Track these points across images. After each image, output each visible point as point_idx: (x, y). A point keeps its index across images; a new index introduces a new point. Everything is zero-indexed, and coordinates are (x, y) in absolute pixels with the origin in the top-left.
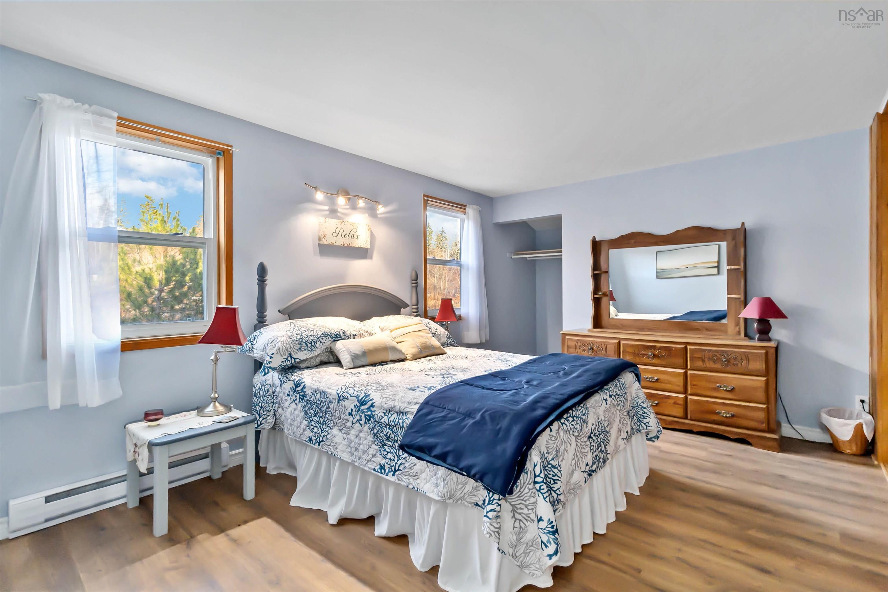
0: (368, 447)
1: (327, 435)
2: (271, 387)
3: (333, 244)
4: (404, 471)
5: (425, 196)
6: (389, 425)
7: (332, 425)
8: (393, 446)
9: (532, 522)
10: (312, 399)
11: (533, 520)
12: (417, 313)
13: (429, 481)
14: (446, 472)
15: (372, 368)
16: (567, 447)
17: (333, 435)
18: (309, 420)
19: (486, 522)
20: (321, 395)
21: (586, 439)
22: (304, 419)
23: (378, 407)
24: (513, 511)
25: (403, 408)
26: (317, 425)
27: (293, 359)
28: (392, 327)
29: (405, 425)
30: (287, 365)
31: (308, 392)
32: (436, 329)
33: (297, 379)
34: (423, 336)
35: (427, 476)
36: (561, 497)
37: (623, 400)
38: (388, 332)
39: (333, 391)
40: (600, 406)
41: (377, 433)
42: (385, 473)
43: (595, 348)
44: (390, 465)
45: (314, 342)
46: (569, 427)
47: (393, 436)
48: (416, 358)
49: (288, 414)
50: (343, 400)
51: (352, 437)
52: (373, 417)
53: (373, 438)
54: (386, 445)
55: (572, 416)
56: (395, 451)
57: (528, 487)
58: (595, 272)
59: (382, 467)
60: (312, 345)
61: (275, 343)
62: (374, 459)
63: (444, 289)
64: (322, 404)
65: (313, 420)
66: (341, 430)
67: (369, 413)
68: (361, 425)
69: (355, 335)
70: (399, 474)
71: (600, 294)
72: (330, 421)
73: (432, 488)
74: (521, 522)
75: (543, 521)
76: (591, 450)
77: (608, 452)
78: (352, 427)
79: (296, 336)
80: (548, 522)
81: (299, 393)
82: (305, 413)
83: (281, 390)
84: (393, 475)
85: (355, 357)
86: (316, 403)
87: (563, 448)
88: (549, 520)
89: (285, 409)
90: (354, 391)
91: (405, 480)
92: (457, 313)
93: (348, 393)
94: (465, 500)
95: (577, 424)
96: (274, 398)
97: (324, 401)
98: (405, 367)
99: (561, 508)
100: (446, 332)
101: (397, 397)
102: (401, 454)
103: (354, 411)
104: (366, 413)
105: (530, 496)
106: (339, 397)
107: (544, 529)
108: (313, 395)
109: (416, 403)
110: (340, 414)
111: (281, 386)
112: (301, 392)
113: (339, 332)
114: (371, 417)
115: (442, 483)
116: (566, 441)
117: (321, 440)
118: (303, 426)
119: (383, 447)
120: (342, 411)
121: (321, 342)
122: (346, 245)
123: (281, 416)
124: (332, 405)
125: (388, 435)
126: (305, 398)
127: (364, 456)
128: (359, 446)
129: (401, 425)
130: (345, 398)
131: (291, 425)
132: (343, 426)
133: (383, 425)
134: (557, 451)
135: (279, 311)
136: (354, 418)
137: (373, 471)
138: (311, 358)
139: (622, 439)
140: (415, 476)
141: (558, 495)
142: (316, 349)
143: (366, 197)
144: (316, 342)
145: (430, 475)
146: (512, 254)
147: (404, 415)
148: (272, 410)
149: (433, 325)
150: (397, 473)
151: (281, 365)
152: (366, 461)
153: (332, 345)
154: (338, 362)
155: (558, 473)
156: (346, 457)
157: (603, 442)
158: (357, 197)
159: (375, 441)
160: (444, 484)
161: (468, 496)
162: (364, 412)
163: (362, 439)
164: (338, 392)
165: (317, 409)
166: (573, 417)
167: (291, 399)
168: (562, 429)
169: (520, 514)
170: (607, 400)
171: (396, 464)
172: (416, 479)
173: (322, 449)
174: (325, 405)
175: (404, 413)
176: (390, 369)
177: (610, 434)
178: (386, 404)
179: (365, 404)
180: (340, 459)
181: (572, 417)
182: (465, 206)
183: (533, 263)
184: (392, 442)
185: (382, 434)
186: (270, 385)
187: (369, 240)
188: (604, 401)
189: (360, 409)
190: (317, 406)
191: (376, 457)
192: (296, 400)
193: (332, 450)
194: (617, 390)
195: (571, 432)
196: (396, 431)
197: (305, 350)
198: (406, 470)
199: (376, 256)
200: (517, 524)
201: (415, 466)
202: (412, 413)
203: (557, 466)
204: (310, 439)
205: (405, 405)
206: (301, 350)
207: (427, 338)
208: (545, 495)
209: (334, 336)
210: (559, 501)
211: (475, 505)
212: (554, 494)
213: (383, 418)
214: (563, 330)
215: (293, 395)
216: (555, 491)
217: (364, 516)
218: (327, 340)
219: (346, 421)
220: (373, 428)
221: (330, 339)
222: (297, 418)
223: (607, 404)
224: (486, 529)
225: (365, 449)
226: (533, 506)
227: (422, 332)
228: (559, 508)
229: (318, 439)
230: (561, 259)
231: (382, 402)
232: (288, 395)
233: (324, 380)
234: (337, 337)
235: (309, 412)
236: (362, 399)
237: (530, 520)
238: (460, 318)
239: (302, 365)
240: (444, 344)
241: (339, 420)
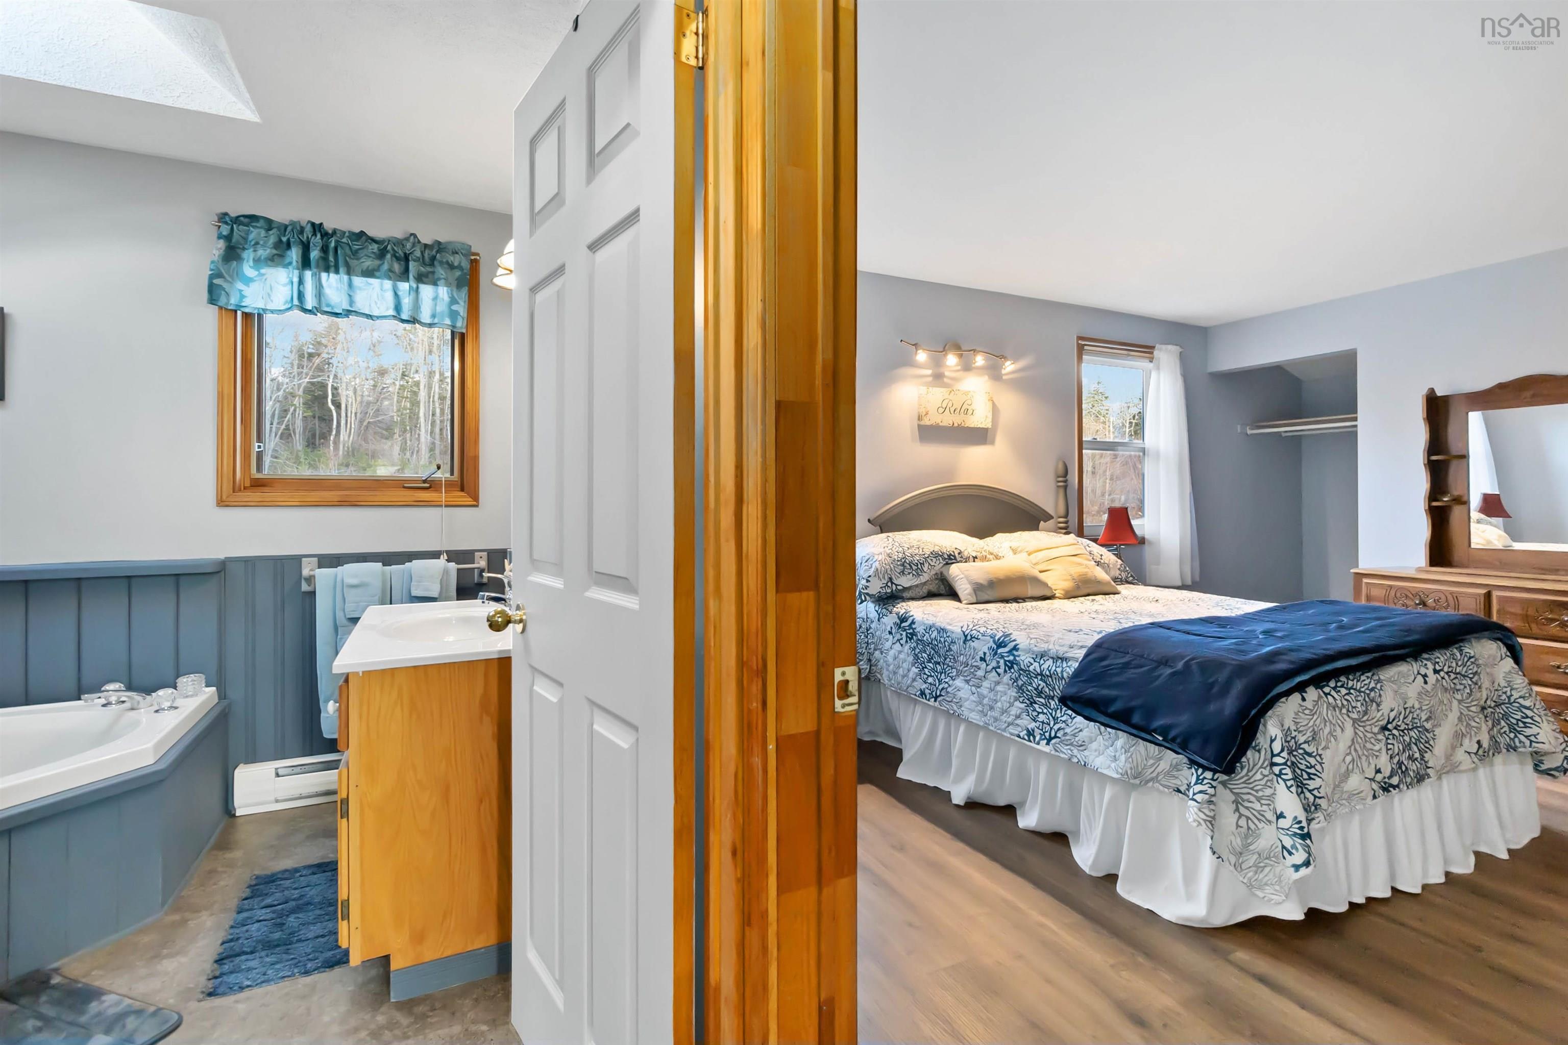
0: (1008, 705)
1: (947, 688)
2: (864, 621)
3: (938, 424)
4: (1063, 738)
5: (1080, 338)
6: (1041, 674)
7: (954, 674)
8: (1046, 705)
9: (1268, 823)
10: (925, 639)
11: (1270, 822)
12: (1066, 529)
13: (1103, 753)
14: (1128, 741)
15: (1003, 604)
16: (1335, 731)
17: (956, 688)
18: (921, 667)
19: (1193, 807)
20: (939, 632)
21: (1376, 730)
22: (913, 665)
23: (1024, 650)
24: (1236, 802)
25: (1062, 653)
26: (933, 674)
27: (893, 585)
28: (1030, 549)
29: (1065, 675)
30: (886, 593)
31: (920, 629)
32: (1101, 555)
33: (902, 611)
34: (1080, 564)
35: (1100, 746)
36: (1323, 803)
37: (1470, 685)
38: (1025, 554)
39: (955, 628)
40: (1410, 683)
41: (1022, 685)
42: (1034, 741)
43: (1430, 602)
44: (1042, 730)
45: (921, 564)
46: (1339, 702)
47: (1047, 690)
48: (1070, 595)
49: (890, 659)
50: (970, 640)
51: (984, 691)
52: (1017, 664)
53: (1016, 693)
54: (1035, 703)
55: (1345, 686)
56: (1051, 711)
57: (1262, 772)
58: (1434, 458)
59: (1030, 733)
60: (918, 568)
61: (871, 562)
62: (1018, 722)
63: (1103, 495)
64: (939, 645)
65: (926, 668)
66: (967, 682)
67: (1011, 658)
68: (999, 675)
69: (975, 558)
70: (1056, 743)
71: (1445, 499)
72: (952, 668)
73: (1108, 762)
74: (1249, 821)
75: (1285, 817)
76: (1388, 750)
77: (1429, 766)
78: (984, 677)
79: (897, 554)
80: (1293, 821)
81: (905, 630)
82: (914, 658)
83: (878, 626)
84: (1048, 744)
85: (978, 588)
86: (932, 644)
87: (1327, 730)
88: (1296, 818)
89: (885, 651)
90: (987, 629)
91: (1065, 751)
92: (1138, 532)
93: (979, 631)
94: (1158, 782)
95: (1357, 701)
96: (869, 637)
97: (943, 642)
98: (1054, 606)
99: (1322, 818)
100: (1119, 561)
101: (1052, 639)
102: (1059, 716)
103: (988, 654)
104: (1006, 659)
105: (1265, 785)
106: (966, 636)
107: (1288, 829)
108: (926, 632)
109: (1082, 647)
110: (967, 660)
111: (879, 620)
112: (909, 630)
113: (953, 552)
114: (1014, 663)
115: (1124, 755)
116: (1334, 722)
117: (938, 694)
118: (911, 675)
119: (1032, 706)
120: (970, 655)
121: (929, 564)
122: (956, 425)
123: (879, 661)
124: (955, 646)
125: (1040, 688)
126: (914, 637)
127: (1002, 717)
128: (996, 704)
129: (1060, 675)
130: (974, 637)
131: (895, 673)
132: (972, 676)
133: (1032, 675)
134: (1315, 732)
135: (869, 520)
136: (987, 665)
137: (1017, 738)
138: (917, 586)
139: (1466, 752)
140: (1081, 746)
141: (1315, 797)
142: (924, 574)
143: (989, 352)
144: (923, 564)
145: (1105, 745)
146: (1248, 428)
147: (1064, 662)
148: (866, 653)
149: (1097, 549)
150: (1053, 741)
151: (880, 592)
152: (1006, 725)
153: (944, 570)
154: (952, 594)
155: (1316, 764)
156: (974, 717)
157: (1416, 744)
158: (972, 352)
159: (1020, 697)
160: (1126, 758)
161: (1164, 777)
162: (1002, 657)
163: (999, 693)
164: (964, 629)
165: (933, 652)
166: (1349, 689)
167: (893, 638)
168: (1324, 701)
169: (1247, 808)
170: (1427, 677)
171: (1051, 729)
172: (1082, 751)
173: (939, 706)
174: (945, 646)
175: (1063, 659)
176: (1032, 607)
177: (1434, 735)
178: (1036, 646)
179: (1005, 646)
180: (966, 721)
181: (1346, 688)
182: (1154, 347)
183: (1297, 440)
184: (1045, 699)
185: (1030, 688)
186: (864, 619)
187: (990, 415)
188: (1419, 677)
189: (997, 652)
190: (932, 648)
191: (1022, 719)
192: (902, 639)
193: (955, 708)
194: (1454, 665)
195: (1344, 711)
196: (1052, 683)
197: (909, 573)
198: (1068, 738)
199: (1000, 439)
200: (1243, 822)
201: (1081, 733)
202: (1075, 659)
203: (1314, 754)
204: (923, 693)
205: (1065, 649)
206: (903, 573)
207: (1087, 566)
208: (1289, 783)
209: (946, 557)
210: (1318, 807)
211: (1174, 790)
212: (1308, 795)
213: (1032, 664)
214: (1360, 567)
215: (897, 633)
216: (1310, 791)
217: (1002, 802)
218: (938, 562)
219: (976, 669)
220: (1017, 678)
221: (941, 561)
222: (903, 663)
223: (1426, 682)
224: (1193, 815)
225: (1004, 708)
226: (1269, 800)
227: (1079, 557)
228: (1318, 817)
229: (934, 693)
230: (1356, 433)
231: (1030, 644)
232: (890, 633)
233: (940, 614)
234: (950, 559)
235: (920, 656)
236: (999, 639)
237: (1265, 820)
238: (1142, 541)
239: (905, 595)
240: (1115, 580)
241: (965, 667)
